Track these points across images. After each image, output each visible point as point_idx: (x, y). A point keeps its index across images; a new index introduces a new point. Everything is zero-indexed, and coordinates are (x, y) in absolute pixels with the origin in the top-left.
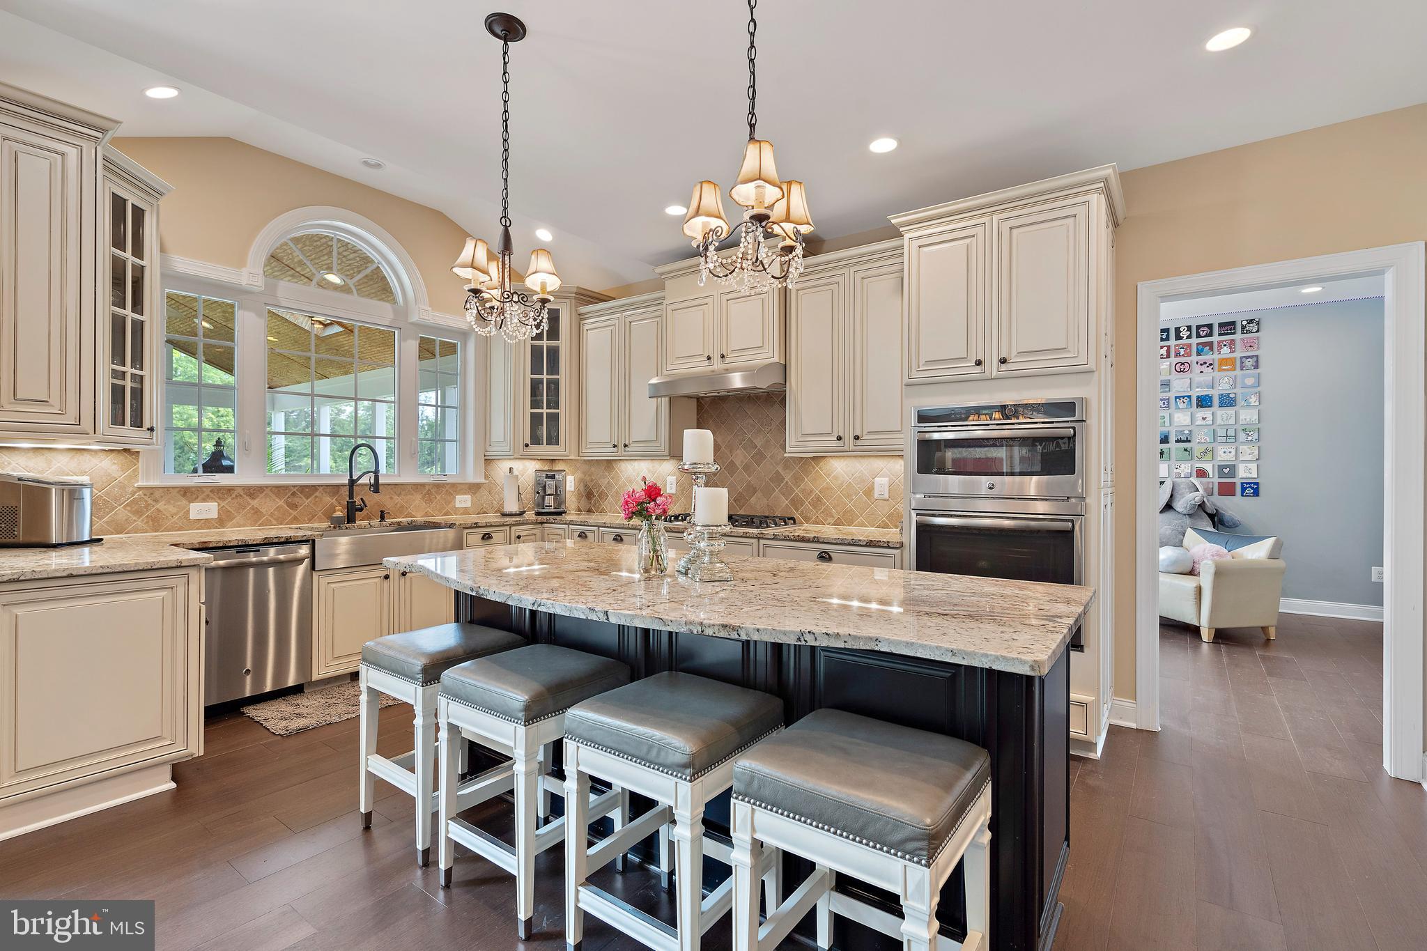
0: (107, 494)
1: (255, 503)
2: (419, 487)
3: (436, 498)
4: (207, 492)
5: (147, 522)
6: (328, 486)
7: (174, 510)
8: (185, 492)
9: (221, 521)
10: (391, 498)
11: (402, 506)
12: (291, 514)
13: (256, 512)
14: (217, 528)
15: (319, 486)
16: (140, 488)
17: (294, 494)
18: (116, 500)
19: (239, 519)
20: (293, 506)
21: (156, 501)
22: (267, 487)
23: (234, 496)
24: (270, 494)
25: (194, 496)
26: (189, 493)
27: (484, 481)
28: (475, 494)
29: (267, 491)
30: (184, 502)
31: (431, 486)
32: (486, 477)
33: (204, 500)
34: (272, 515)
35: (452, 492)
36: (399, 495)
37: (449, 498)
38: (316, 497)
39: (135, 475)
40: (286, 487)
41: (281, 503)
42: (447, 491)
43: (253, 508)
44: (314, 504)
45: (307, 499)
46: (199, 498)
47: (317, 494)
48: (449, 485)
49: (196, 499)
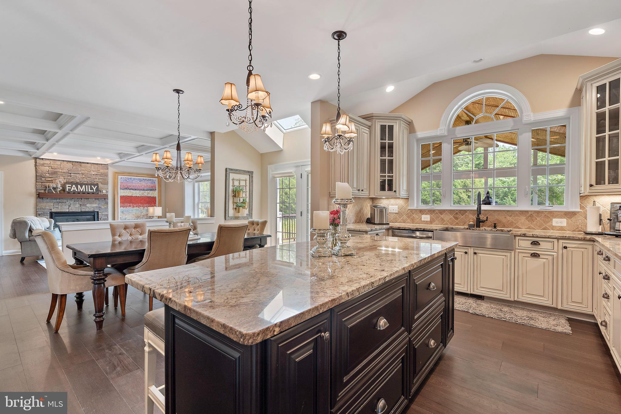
0: (402, 211)
1: (442, 216)
2: (524, 212)
3: (536, 219)
4: (427, 211)
5: (411, 220)
6: (471, 210)
7: (417, 217)
8: (421, 211)
9: (431, 222)
10: (505, 218)
11: (513, 222)
12: (455, 222)
13: (442, 220)
14: (430, 224)
15: (467, 210)
16: (409, 209)
17: (457, 213)
18: (404, 213)
19: (437, 222)
20: (457, 218)
21: (413, 214)
22: (446, 210)
23: (435, 213)
24: (448, 213)
25: (423, 213)
26: (422, 212)
27: (579, 210)
28: (571, 218)
29: (447, 212)
30: (421, 215)
31: (533, 212)
32: (581, 207)
33: (426, 214)
34: (448, 221)
35: (550, 216)
36: (510, 216)
37: (547, 220)
38: (466, 215)
39: (408, 206)
40: (454, 210)
41: (452, 217)
42: (545, 215)
43: (441, 218)
44: (465, 218)
45: (462, 216)
46: (425, 213)
47: (467, 214)
48: (547, 213)
49: (424, 214)
